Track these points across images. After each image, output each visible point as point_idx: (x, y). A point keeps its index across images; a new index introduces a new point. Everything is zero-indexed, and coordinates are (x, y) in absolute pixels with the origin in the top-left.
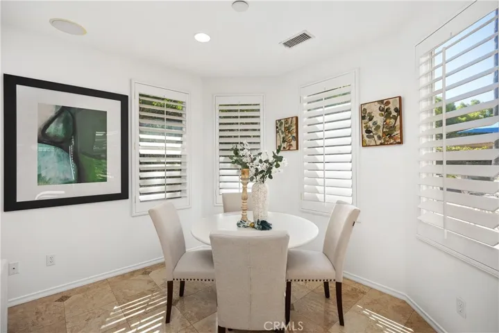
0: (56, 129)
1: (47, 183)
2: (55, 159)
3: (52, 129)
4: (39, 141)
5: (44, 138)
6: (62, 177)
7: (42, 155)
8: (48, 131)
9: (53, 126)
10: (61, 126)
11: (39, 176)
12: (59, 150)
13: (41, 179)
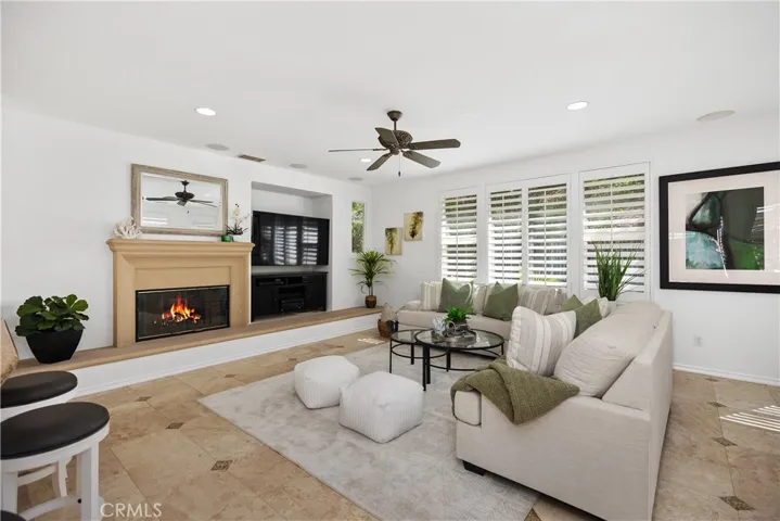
0: (703, 216)
1: (694, 267)
2: (702, 245)
3: (698, 217)
4: (687, 229)
5: (691, 226)
6: (709, 262)
7: (689, 241)
8: (694, 219)
9: (699, 213)
10: (708, 212)
11: (687, 260)
12: (705, 237)
13: (689, 264)
